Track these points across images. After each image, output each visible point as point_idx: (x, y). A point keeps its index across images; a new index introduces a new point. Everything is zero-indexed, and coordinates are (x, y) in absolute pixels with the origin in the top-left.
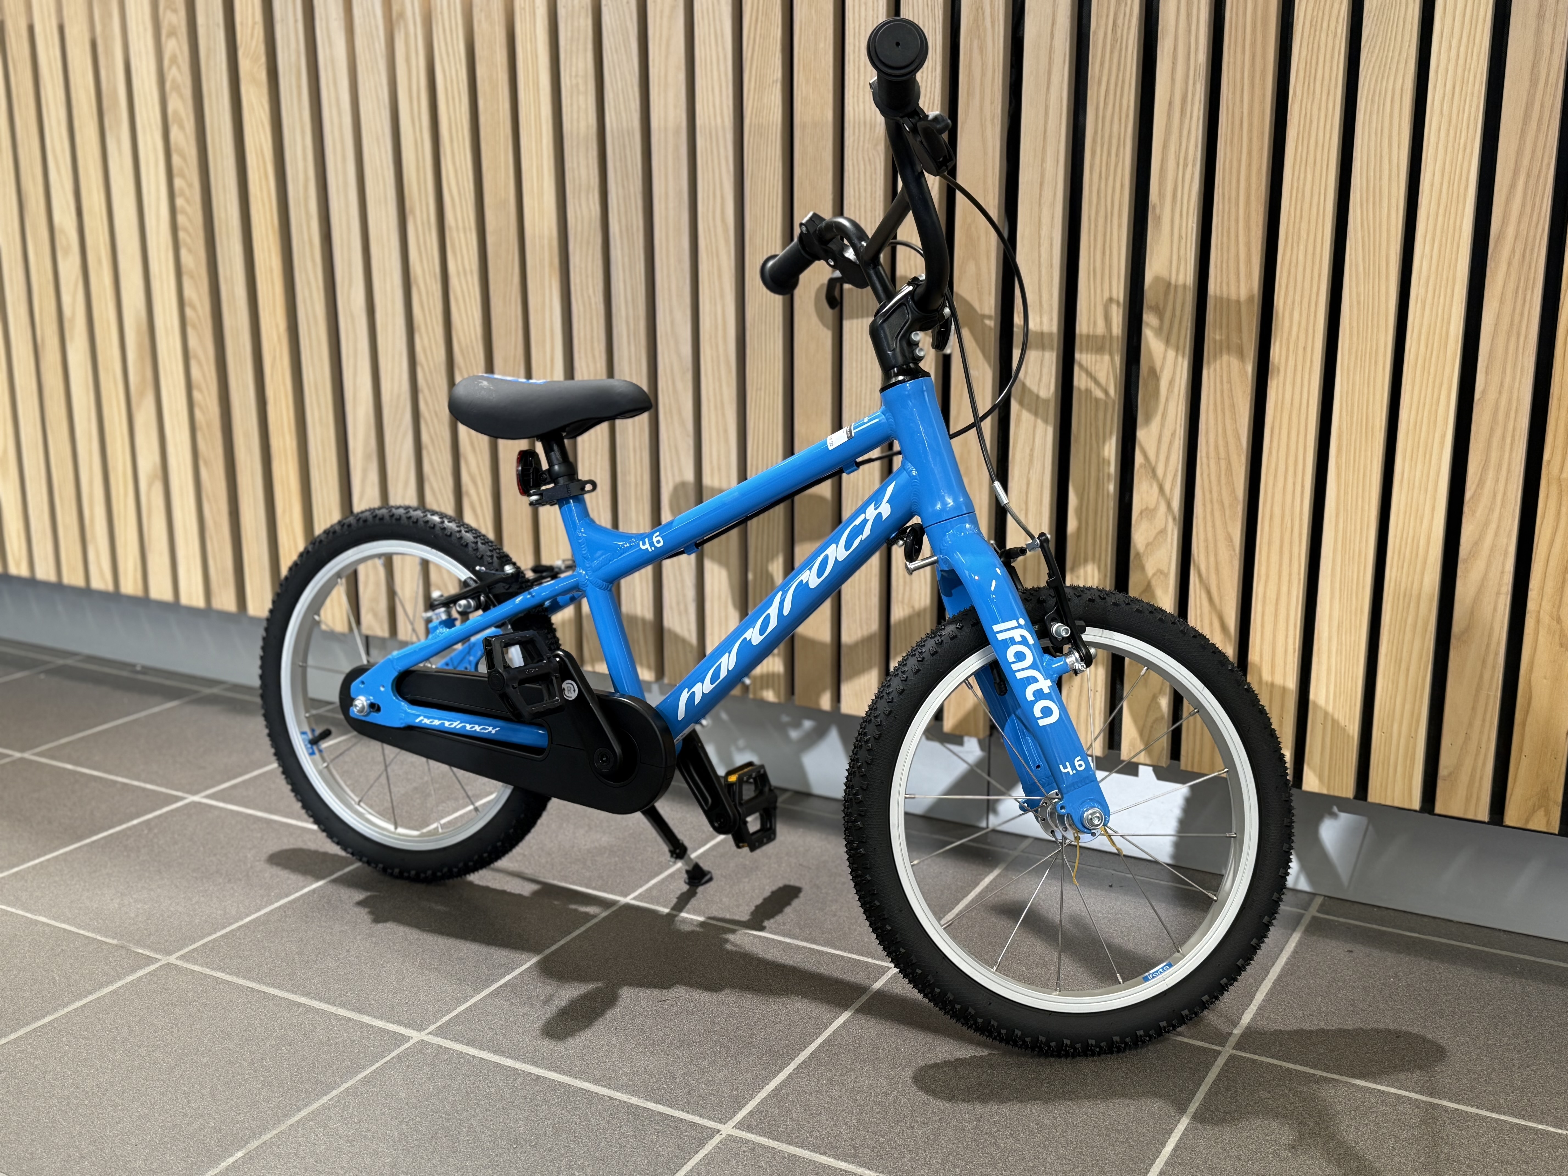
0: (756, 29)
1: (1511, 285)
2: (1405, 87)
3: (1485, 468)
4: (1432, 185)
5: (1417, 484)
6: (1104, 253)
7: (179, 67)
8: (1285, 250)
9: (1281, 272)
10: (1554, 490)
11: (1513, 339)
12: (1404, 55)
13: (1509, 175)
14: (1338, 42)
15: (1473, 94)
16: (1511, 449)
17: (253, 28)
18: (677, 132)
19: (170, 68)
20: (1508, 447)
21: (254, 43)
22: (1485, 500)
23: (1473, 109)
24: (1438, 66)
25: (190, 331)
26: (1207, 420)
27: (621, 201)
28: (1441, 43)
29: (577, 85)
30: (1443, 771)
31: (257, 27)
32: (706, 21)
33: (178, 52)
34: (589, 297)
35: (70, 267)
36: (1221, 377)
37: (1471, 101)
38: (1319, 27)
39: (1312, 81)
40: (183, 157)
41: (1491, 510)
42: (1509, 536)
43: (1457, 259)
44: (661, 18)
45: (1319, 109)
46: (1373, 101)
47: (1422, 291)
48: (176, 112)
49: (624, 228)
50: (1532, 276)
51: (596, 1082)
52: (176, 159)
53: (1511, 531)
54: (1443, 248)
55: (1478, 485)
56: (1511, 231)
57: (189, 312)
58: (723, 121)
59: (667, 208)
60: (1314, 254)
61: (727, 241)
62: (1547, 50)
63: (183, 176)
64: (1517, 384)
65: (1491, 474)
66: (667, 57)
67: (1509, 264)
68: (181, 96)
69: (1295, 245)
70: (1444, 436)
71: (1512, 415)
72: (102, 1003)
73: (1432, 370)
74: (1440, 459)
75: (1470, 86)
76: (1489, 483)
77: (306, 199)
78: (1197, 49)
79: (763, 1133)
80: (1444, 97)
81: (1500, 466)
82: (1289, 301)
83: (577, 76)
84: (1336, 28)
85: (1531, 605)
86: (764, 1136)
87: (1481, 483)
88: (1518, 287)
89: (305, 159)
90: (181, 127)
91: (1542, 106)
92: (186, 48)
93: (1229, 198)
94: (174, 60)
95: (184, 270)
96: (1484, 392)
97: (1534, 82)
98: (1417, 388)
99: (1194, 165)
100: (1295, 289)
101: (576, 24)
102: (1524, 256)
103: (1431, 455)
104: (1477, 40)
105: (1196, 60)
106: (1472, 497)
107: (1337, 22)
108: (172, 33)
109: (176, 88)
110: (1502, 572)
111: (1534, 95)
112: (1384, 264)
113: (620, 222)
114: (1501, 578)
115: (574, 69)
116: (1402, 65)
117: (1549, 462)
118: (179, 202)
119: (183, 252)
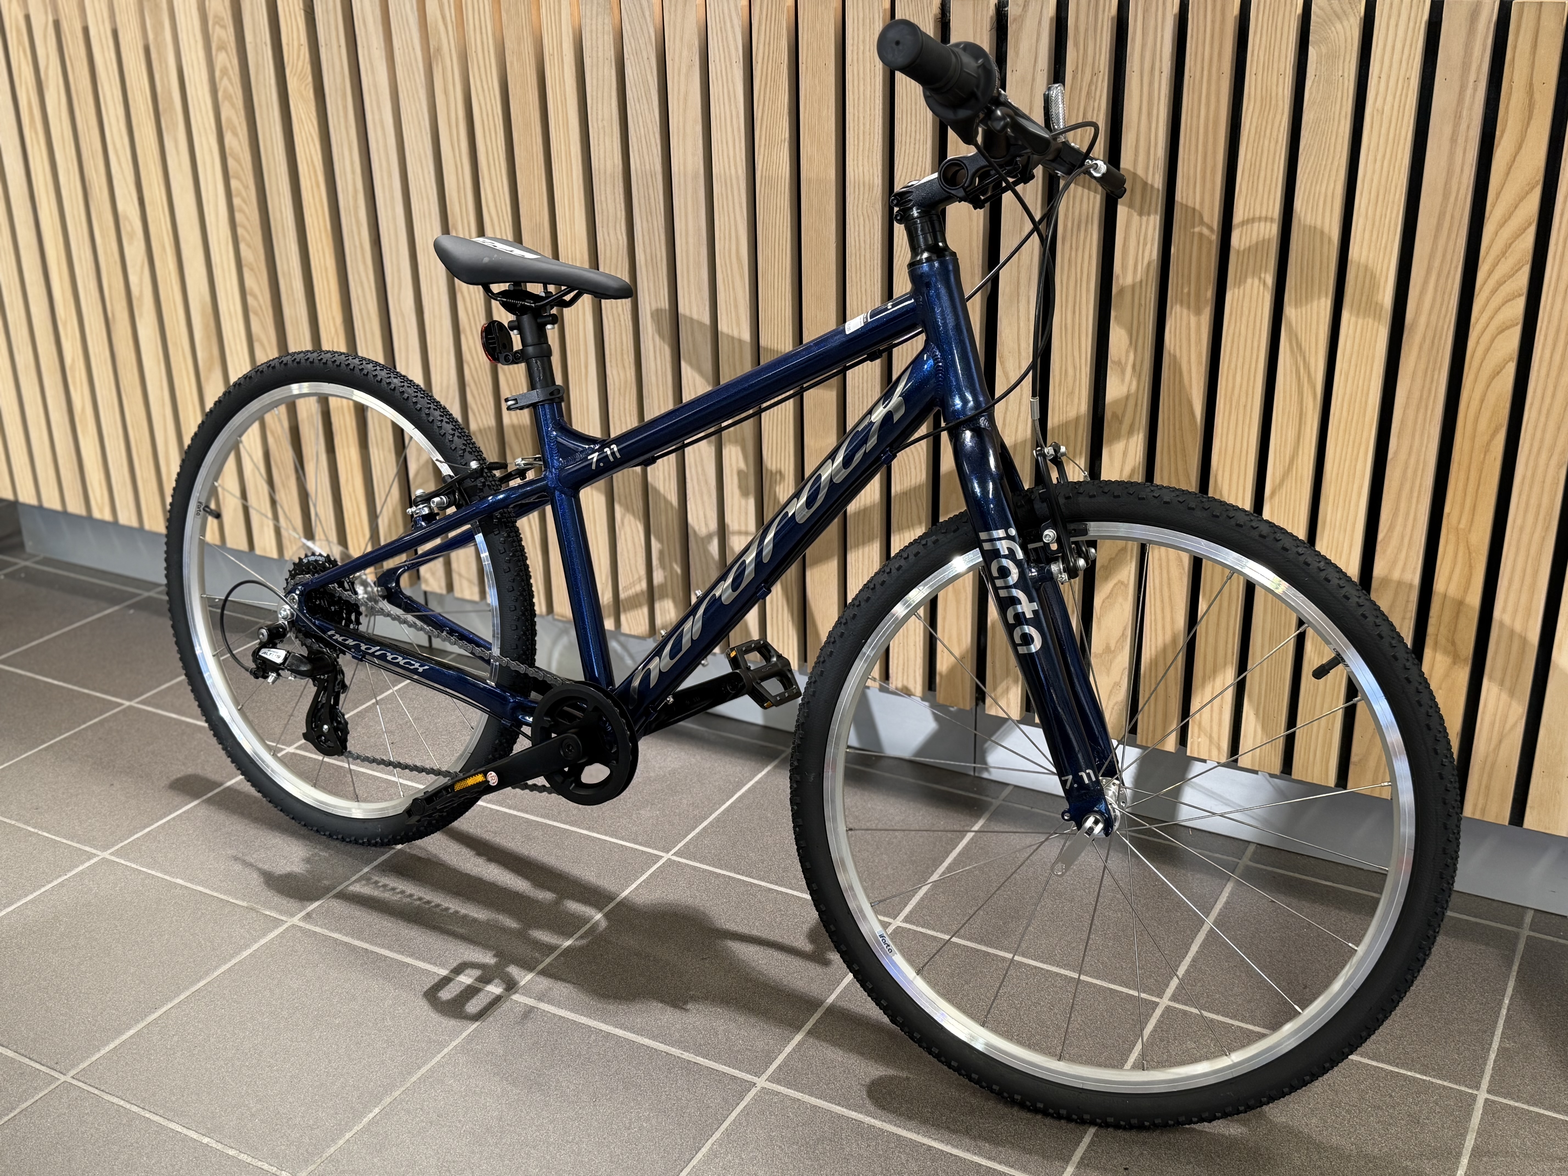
0: (765, 93)
1: (1422, 366)
2: (1336, 192)
3: (1395, 515)
4: (1357, 277)
5: (1338, 524)
6: (1074, 312)
7: (230, 79)
8: (1229, 323)
9: (1226, 341)
10: (1452, 538)
11: (1422, 411)
12: (1336, 164)
13: (1423, 273)
14: (1278, 148)
15: (1393, 202)
16: (1418, 502)
17: (299, 50)
18: (695, 177)
19: (221, 79)
20: (1414, 500)
21: (300, 64)
22: (1394, 541)
23: (1394, 216)
24: (1364, 176)
25: (252, 317)
26: (1162, 459)
27: (646, 234)
28: (1368, 155)
29: (604, 127)
30: (1354, 758)
31: (302, 48)
32: (720, 82)
33: (229, 65)
34: (619, 315)
35: (135, 251)
36: (1174, 425)
37: (1392, 208)
38: (1262, 133)
39: (1256, 178)
40: (238, 161)
41: (1399, 549)
42: (1414, 573)
43: (1376, 341)
44: (679, 75)
45: (1262, 205)
46: (1308, 202)
47: (1345, 366)
48: (229, 120)
49: (649, 258)
50: (1439, 359)
51: (654, 1038)
52: (231, 162)
53: (1415, 568)
54: (1365, 331)
55: (1388, 531)
56: (1423, 320)
57: (250, 300)
58: (737, 172)
59: (687, 243)
60: (1254, 328)
61: (742, 277)
62: (1458, 169)
63: (238, 178)
64: (1424, 449)
65: (1400, 520)
66: (685, 110)
67: (1421, 348)
68: (233, 105)
69: (1238, 319)
70: (1361, 487)
71: (1419, 473)
72: (245, 966)
73: (1353, 433)
74: (1357, 506)
75: (1392, 194)
76: (1398, 529)
77: (356, 208)
78: (1156, 144)
79: (789, 1085)
80: (1369, 203)
81: (1407, 514)
82: (1233, 366)
83: (602, 120)
84: (1277, 136)
85: (1431, 629)
86: (791, 1088)
87: (1391, 528)
88: (1427, 368)
89: (353, 172)
90: (235, 134)
91: (1452, 217)
92: (235, 61)
93: (1183, 275)
94: (224, 71)
95: (244, 262)
96: (1396, 453)
97: (1446, 196)
98: (1340, 444)
99: (1152, 245)
100: (1238, 357)
101: (600, 73)
102: (1433, 342)
103: (1350, 502)
104: (1399, 157)
105: (1155, 154)
106: (1384, 539)
107: (1279, 130)
108: (222, 47)
109: (229, 97)
110: (1408, 601)
111: (1446, 207)
112: (1314, 340)
113: (645, 251)
114: (1406, 606)
115: (600, 113)
116: (1334, 173)
117: (1449, 514)
118: (236, 201)
119: (242, 246)
